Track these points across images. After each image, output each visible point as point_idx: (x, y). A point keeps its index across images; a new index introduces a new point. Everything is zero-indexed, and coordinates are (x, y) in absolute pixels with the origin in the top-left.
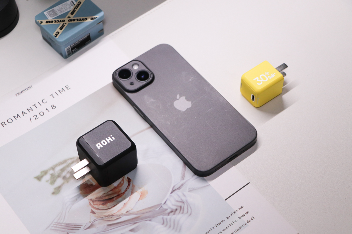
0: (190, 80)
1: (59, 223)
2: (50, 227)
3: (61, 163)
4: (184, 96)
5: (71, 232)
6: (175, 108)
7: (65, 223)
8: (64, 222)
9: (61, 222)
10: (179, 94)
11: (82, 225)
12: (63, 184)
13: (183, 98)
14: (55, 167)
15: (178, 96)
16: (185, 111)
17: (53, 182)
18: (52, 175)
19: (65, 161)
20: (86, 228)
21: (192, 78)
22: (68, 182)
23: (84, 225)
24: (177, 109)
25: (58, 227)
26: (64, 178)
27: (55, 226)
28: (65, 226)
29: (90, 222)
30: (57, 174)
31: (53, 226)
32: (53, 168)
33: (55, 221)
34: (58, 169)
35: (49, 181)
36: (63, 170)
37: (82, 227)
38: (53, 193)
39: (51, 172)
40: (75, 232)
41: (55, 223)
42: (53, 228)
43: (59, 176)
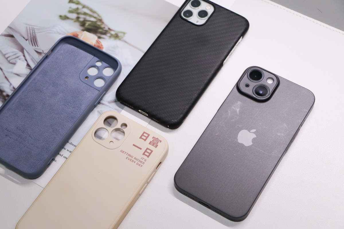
0: (279, 134)
1: (34, 31)
2: (28, 26)
3: (91, 10)
4: (256, 135)
5: (29, 42)
6: (239, 132)
7: (36, 35)
8: (36, 33)
9: (36, 31)
10: (257, 130)
11: (38, 46)
12: (72, 19)
13: (254, 136)
14: (86, 8)
15: (254, 130)
16: (239, 143)
17: (71, 12)
18: (78, 9)
19: (94, 12)
20: (36, 50)
21: (283, 135)
22: (75, 22)
23: (38, 48)
24: (237, 135)
25: (30, 32)
26: (78, 18)
27: (31, 29)
28: (33, 36)
29: (43, 51)
30: (79, 11)
31: (30, 28)
32: (84, 7)
33: (35, 27)
34: (85, 10)
35: (71, 9)
36: (85, 14)
37: (37, 47)
38: (61, 16)
39: (80, 7)
40: (29, 44)
41: (34, 28)
42: (28, 28)
43: (78, 14)
